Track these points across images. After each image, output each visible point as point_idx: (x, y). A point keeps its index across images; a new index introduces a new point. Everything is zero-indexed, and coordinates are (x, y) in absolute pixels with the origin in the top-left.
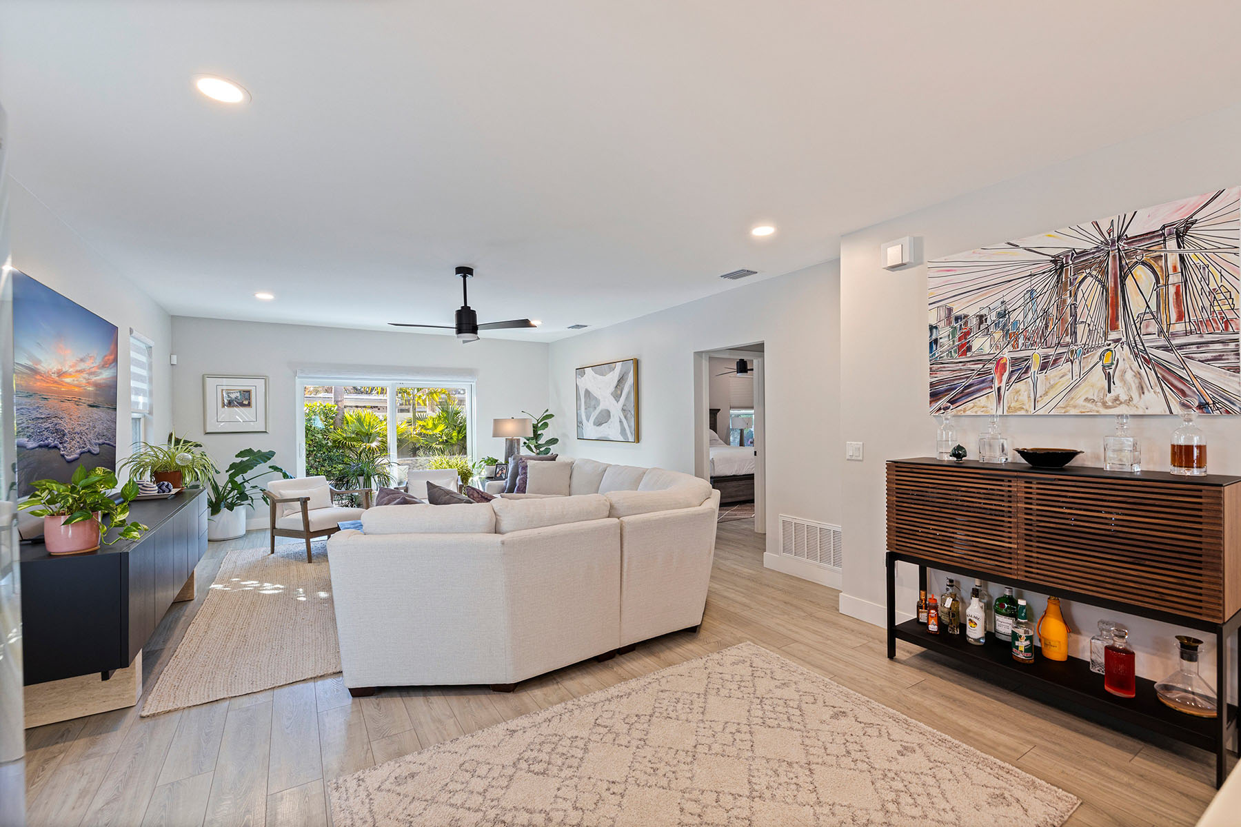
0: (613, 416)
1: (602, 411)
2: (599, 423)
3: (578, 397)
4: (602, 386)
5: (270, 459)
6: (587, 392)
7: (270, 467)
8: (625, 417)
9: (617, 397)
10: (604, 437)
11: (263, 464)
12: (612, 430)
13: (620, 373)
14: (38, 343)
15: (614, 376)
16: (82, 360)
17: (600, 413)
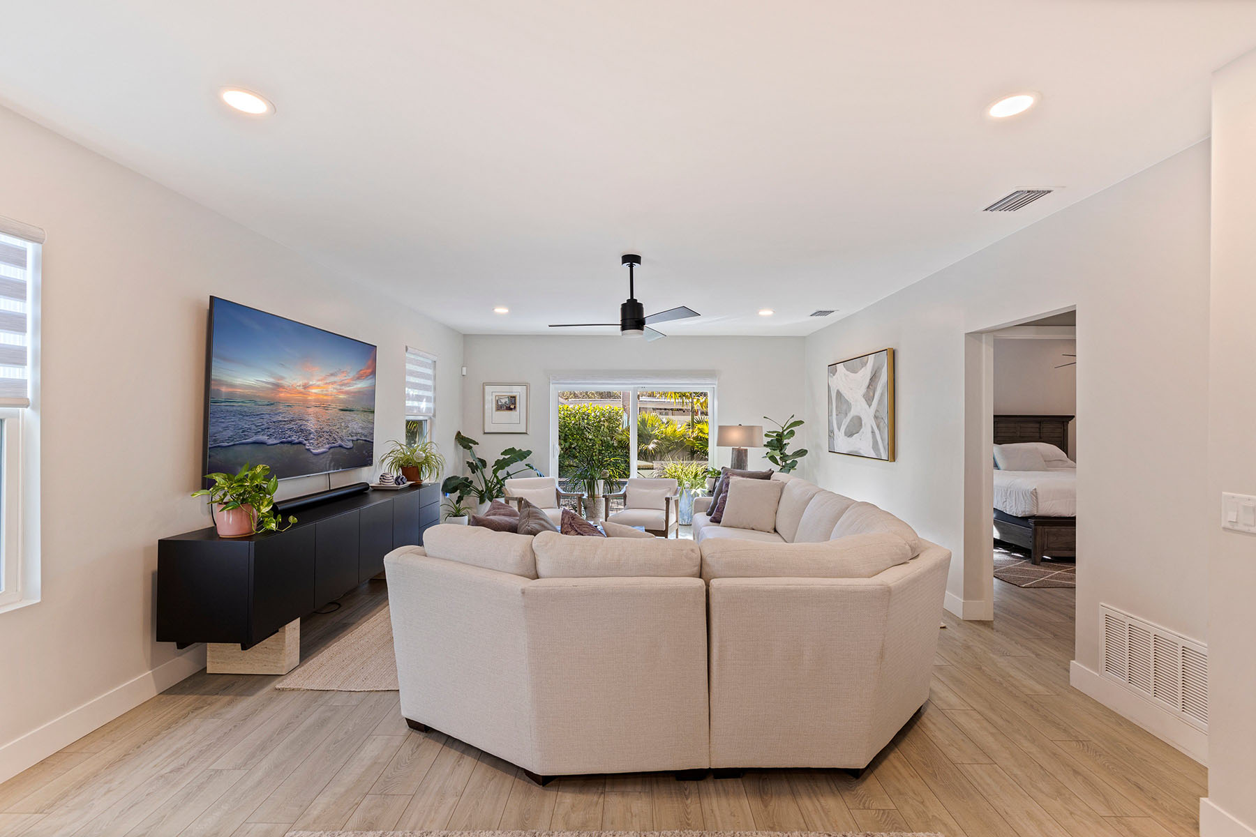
0: (865, 424)
1: (853, 418)
2: (850, 434)
3: (830, 401)
4: (852, 384)
5: (526, 458)
6: (838, 393)
7: (526, 465)
8: (878, 427)
9: (869, 399)
10: (856, 452)
11: (519, 462)
12: (862, 442)
13: (873, 370)
14: (282, 364)
15: (865, 373)
16: (332, 375)
17: (851, 421)
